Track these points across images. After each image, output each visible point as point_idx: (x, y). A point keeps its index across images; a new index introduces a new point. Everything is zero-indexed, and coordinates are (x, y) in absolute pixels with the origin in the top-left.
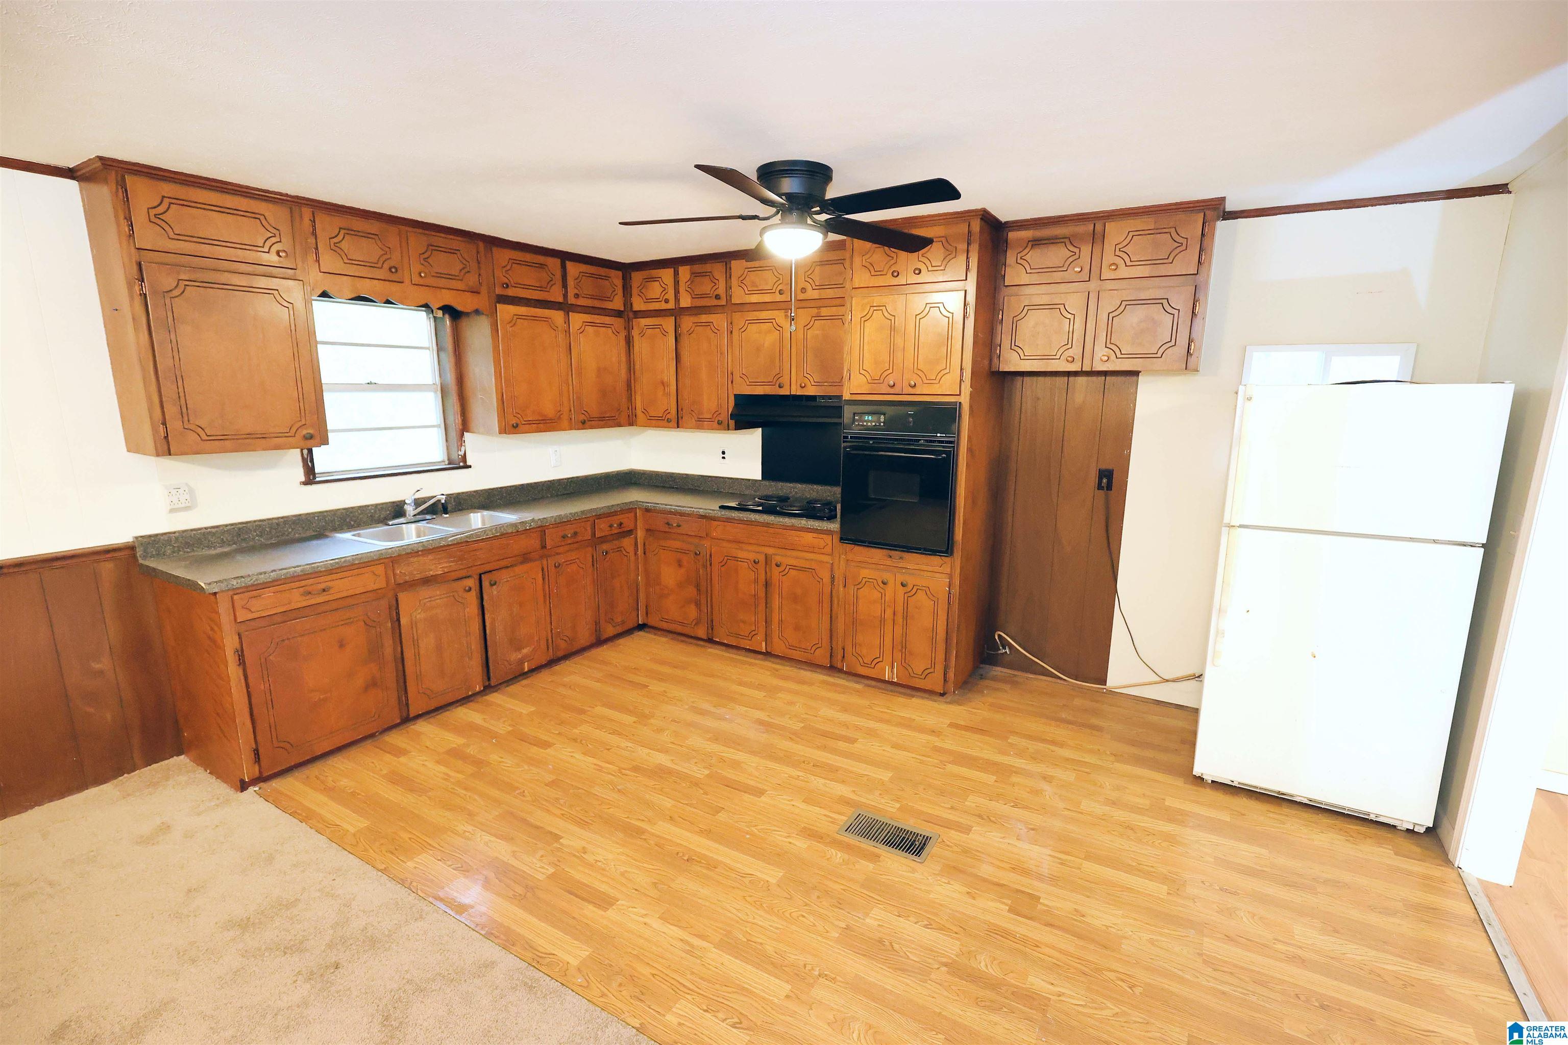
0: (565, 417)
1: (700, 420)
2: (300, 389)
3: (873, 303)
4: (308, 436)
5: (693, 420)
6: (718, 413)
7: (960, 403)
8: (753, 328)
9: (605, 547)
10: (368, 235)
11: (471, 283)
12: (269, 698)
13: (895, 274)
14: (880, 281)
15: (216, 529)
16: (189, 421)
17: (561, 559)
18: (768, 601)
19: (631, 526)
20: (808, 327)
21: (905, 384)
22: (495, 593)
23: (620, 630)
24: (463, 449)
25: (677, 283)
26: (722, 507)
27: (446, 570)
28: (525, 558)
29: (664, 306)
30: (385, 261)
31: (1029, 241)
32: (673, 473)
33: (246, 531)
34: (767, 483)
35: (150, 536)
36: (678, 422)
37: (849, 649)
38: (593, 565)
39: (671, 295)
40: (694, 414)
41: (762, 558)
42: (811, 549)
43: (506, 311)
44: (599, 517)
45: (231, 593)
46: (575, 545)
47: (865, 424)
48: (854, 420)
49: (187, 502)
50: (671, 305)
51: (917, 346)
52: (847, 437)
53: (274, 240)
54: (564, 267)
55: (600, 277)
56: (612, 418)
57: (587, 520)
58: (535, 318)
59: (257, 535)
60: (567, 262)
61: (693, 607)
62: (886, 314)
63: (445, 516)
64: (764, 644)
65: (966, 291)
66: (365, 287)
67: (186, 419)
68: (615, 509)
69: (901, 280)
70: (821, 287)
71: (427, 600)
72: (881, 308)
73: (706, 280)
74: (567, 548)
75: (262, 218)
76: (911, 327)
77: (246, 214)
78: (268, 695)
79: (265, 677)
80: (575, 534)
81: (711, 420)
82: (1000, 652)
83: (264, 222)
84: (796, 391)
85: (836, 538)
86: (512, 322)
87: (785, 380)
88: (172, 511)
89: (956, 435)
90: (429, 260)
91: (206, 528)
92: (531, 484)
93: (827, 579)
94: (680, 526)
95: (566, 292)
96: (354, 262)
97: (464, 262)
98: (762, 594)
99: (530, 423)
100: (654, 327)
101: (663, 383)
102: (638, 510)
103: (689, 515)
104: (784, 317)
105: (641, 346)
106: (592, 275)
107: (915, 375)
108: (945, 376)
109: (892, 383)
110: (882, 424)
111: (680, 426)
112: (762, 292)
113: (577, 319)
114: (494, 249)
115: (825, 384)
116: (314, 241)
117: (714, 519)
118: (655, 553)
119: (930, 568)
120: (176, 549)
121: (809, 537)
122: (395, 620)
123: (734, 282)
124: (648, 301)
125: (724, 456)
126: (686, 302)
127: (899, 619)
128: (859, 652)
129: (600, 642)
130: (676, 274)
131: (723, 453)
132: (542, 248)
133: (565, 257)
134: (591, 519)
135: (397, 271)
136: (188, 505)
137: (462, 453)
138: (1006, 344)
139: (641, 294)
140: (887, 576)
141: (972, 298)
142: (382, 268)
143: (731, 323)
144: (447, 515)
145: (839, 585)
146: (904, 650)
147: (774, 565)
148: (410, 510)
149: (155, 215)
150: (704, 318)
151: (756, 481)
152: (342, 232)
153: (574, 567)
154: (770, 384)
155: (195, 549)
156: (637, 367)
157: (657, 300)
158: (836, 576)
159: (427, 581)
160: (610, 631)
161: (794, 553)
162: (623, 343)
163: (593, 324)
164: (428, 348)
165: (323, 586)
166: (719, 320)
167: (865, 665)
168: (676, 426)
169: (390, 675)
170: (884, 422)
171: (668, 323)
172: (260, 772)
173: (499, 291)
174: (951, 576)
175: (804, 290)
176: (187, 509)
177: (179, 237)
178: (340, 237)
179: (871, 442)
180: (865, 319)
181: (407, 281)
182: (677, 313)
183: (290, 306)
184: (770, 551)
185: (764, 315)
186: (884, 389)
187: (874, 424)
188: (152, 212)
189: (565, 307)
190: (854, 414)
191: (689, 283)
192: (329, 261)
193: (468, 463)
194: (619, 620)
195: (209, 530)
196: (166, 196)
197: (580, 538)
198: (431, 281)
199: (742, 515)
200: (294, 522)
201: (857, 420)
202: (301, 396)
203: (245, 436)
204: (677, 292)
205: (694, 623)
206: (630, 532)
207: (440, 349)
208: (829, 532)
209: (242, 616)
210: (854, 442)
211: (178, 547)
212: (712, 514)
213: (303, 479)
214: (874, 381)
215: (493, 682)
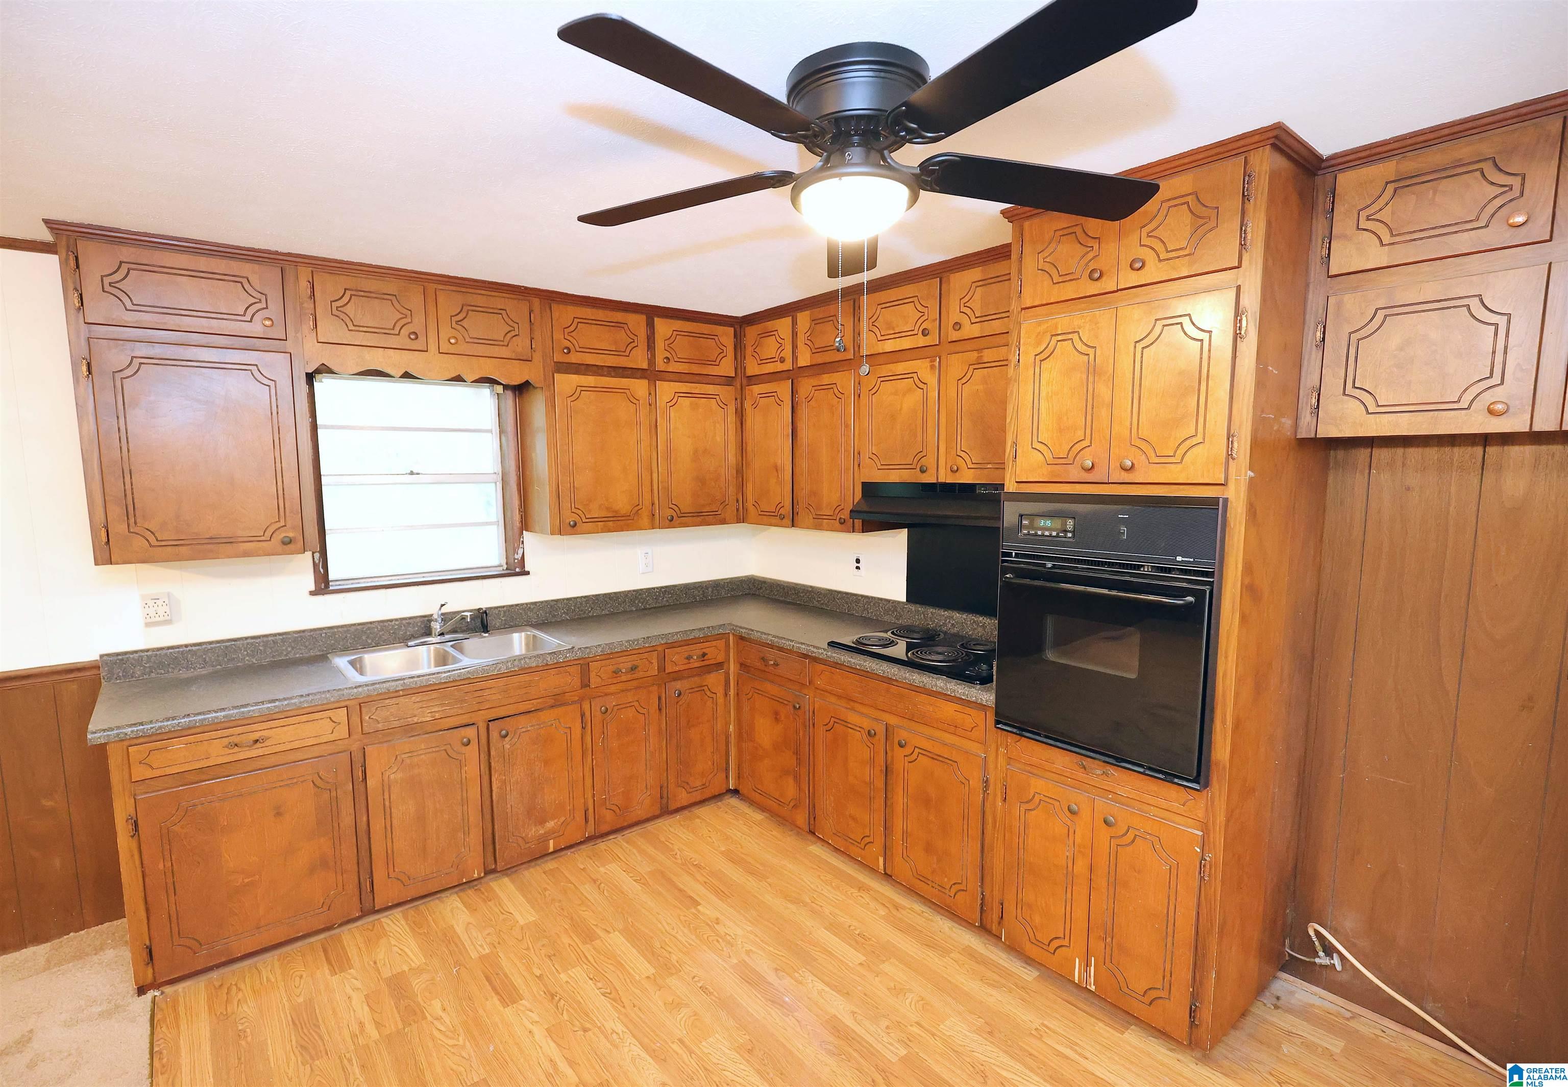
0: (645, 514)
1: (818, 517)
2: (280, 483)
3: (1056, 328)
4: (287, 540)
5: (811, 517)
6: (840, 508)
7: (1226, 500)
8: (887, 387)
9: (678, 685)
10: (382, 296)
11: (519, 349)
12: (170, 881)
13: (1097, 275)
14: (1069, 291)
15: (197, 648)
16: (135, 523)
17: (611, 702)
18: (889, 796)
19: (721, 658)
20: (964, 381)
21: (1114, 464)
22: (507, 746)
23: (697, 797)
24: (520, 552)
25: (794, 334)
26: (832, 644)
27: (437, 716)
28: (558, 701)
29: (780, 367)
30: (403, 326)
31: (1387, 183)
32: (797, 584)
33: (235, 650)
34: (913, 607)
35: (118, 654)
36: (793, 521)
37: (1010, 908)
38: (660, 710)
39: (787, 353)
40: (812, 510)
41: (880, 729)
42: (954, 728)
43: (566, 382)
44: (672, 646)
45: (126, 743)
46: (635, 683)
47: (1040, 533)
48: (1020, 526)
49: (166, 614)
50: (788, 365)
51: (1137, 398)
52: (1010, 555)
53: (258, 306)
54: (651, 325)
55: (702, 336)
56: (714, 514)
57: (653, 649)
58: (608, 390)
59: (247, 655)
60: (656, 319)
61: (791, 781)
62: (1080, 346)
63: (484, 635)
64: (881, 860)
65: (1239, 288)
66: (376, 360)
67: (132, 521)
68: (697, 634)
69: (1108, 284)
70: (984, 319)
71: (407, 755)
72: (1070, 336)
73: (829, 327)
74: (619, 686)
75: (244, 281)
76: (1125, 363)
77: (223, 277)
78: (169, 874)
79: (167, 853)
80: (634, 669)
81: (830, 517)
82: (1317, 960)
83: (247, 286)
84: (945, 477)
85: (991, 718)
86: (575, 396)
87: (930, 461)
88: (148, 625)
89: (1217, 561)
90: (464, 323)
91: (186, 646)
92: (609, 594)
93: (976, 783)
94: (777, 665)
95: (654, 356)
96: (361, 329)
97: (511, 323)
98: (880, 784)
99: (594, 520)
100: (767, 395)
101: (776, 468)
102: (731, 635)
103: (790, 651)
104: (929, 368)
105: (753, 420)
106: (690, 334)
107: (1134, 449)
108: (1194, 449)
109: (1089, 464)
110: (1070, 535)
111: (795, 525)
112: (900, 335)
113: (666, 389)
114: (554, 306)
115: (989, 466)
116: (312, 306)
117: (815, 660)
118: (749, 696)
119: (1164, 804)
120: (147, 670)
121: (949, 710)
122: (361, 779)
123: (864, 325)
124: (762, 362)
125: (858, 565)
126: (804, 359)
127: (1101, 882)
128: (1028, 919)
129: (666, 810)
130: (794, 323)
131: (858, 561)
132: (621, 302)
133: (652, 312)
134: (660, 649)
135: (417, 338)
136: (167, 618)
137: (519, 556)
138: (1332, 383)
139: (755, 354)
140: (1078, 799)
141: (1252, 301)
142: (399, 334)
143: (859, 384)
144: (487, 635)
145: (995, 796)
146: (1109, 940)
147: (896, 746)
148: (436, 626)
149: (110, 284)
150: (826, 379)
151: (899, 602)
152: (348, 293)
153: (631, 713)
154: (909, 467)
155: (170, 670)
156: (749, 449)
157: (772, 360)
158: (992, 781)
159: (409, 729)
160: (683, 797)
161: (928, 731)
162: (732, 418)
163: (689, 395)
164: (490, 431)
165: (256, 736)
166: (844, 380)
167: (1037, 943)
168: (790, 523)
169: (348, 851)
170: (1073, 532)
171: (783, 389)
172: (154, 978)
173: (558, 357)
174: (1205, 828)
175: (957, 326)
176: (168, 622)
177: (138, 308)
178: (346, 299)
179: (1049, 565)
180: (1043, 357)
181: (433, 347)
182: (794, 375)
183: (272, 384)
184: (893, 720)
185: (901, 368)
186: (1075, 473)
187: (1054, 534)
188: (107, 281)
189: (651, 375)
190: (1021, 516)
191: (808, 334)
192: (330, 328)
193: (526, 569)
194: (698, 783)
195: (190, 648)
196: (125, 260)
197: (641, 674)
198: (463, 348)
199: (853, 661)
200: (295, 640)
201: (1027, 527)
202: (280, 492)
203: (206, 541)
204: (794, 347)
205: (792, 804)
206: (719, 665)
207: (502, 432)
208: (982, 707)
209: (140, 773)
210: (1020, 563)
211: (149, 667)
212: (816, 653)
213: (313, 588)
214: (1059, 461)
215: (500, 865)
